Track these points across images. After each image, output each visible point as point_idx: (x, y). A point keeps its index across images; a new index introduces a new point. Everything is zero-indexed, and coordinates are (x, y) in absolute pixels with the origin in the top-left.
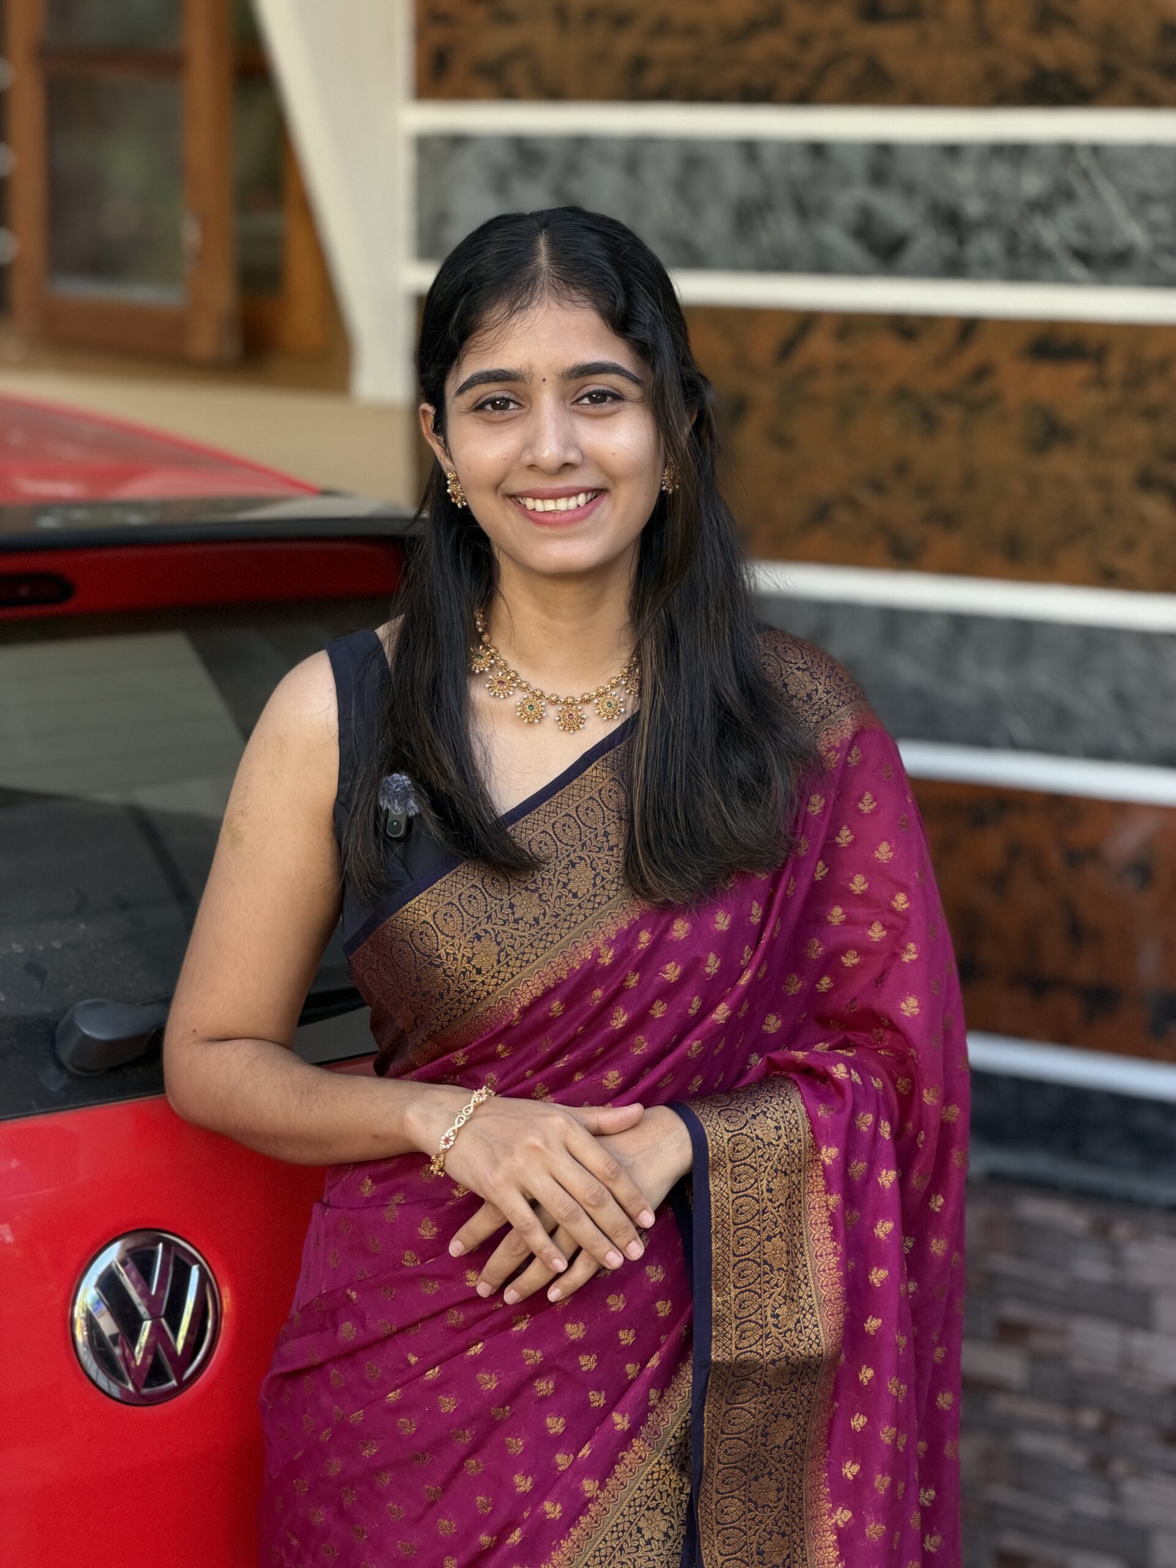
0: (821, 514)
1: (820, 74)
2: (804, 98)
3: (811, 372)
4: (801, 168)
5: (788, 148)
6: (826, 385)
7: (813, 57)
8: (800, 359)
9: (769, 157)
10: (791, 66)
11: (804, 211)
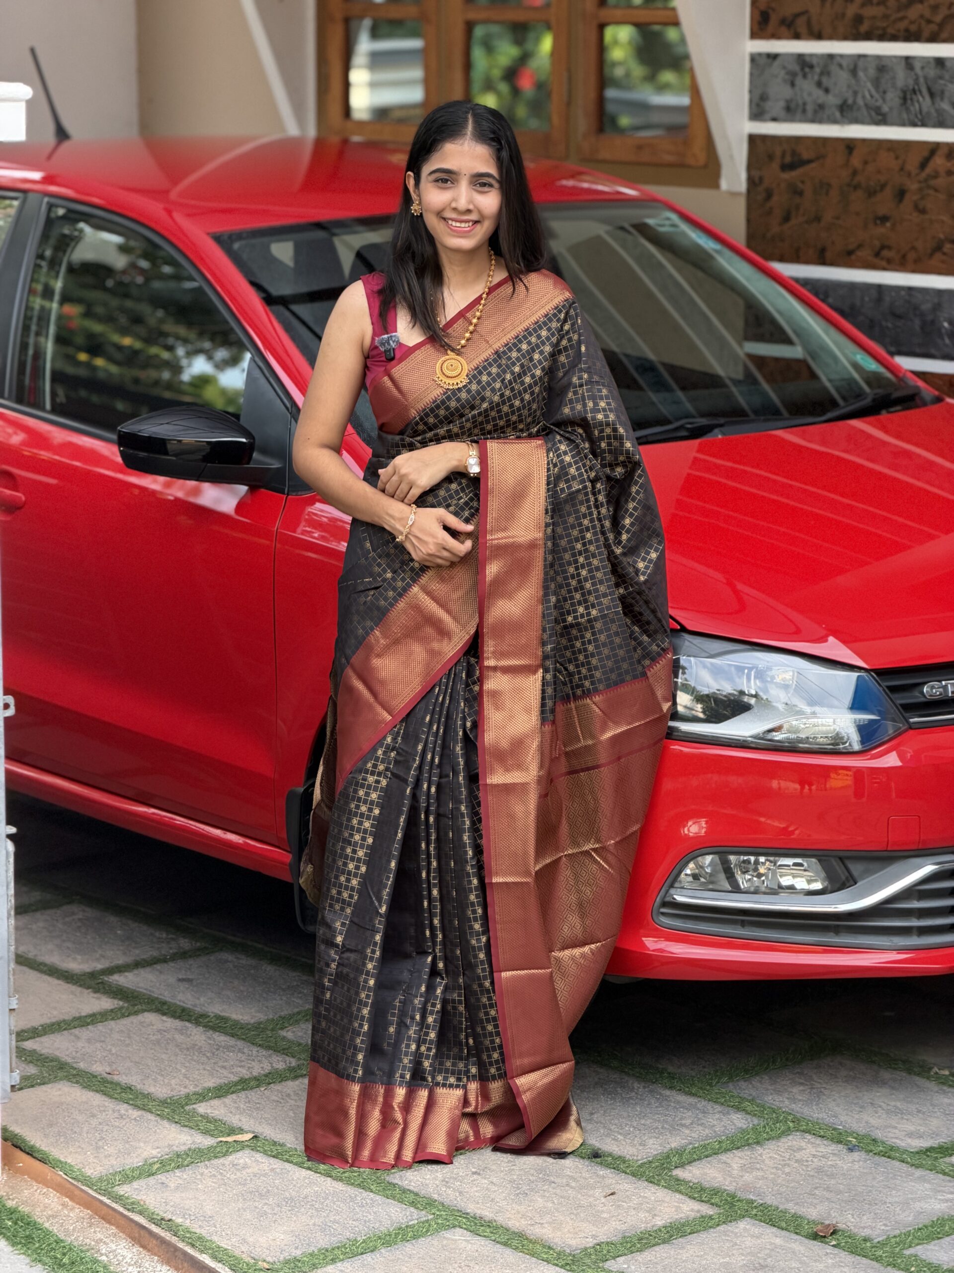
0: (938, 248)
1: (941, 25)
2: (933, 38)
3: (936, 176)
4: (932, 72)
5: (926, 61)
6: (940, 182)
7: (938, 18)
8: (928, 170)
9: (917, 66)
10: (929, 22)
11: (932, 95)
